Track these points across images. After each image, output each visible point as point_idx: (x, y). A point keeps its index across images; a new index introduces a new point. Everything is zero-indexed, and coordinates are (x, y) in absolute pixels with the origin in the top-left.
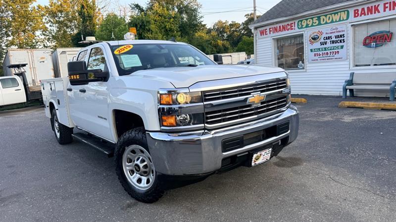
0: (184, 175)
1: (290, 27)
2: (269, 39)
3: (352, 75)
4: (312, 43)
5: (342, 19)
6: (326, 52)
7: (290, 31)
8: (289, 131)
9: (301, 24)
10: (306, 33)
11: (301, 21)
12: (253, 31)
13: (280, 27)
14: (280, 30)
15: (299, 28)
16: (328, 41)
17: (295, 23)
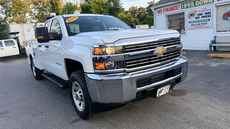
0: (111, 103)
1: (176, 8)
2: (163, 15)
3: (215, 37)
4: (190, 18)
5: (209, 2)
6: (199, 23)
7: (176, 11)
8: (182, 73)
9: (183, 6)
10: (186, 11)
11: (183, 4)
12: (153, 11)
13: (170, 8)
14: (170, 10)
15: (182, 9)
16: (200, 16)
17: (179, 5)
